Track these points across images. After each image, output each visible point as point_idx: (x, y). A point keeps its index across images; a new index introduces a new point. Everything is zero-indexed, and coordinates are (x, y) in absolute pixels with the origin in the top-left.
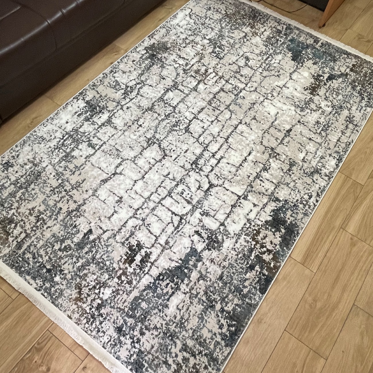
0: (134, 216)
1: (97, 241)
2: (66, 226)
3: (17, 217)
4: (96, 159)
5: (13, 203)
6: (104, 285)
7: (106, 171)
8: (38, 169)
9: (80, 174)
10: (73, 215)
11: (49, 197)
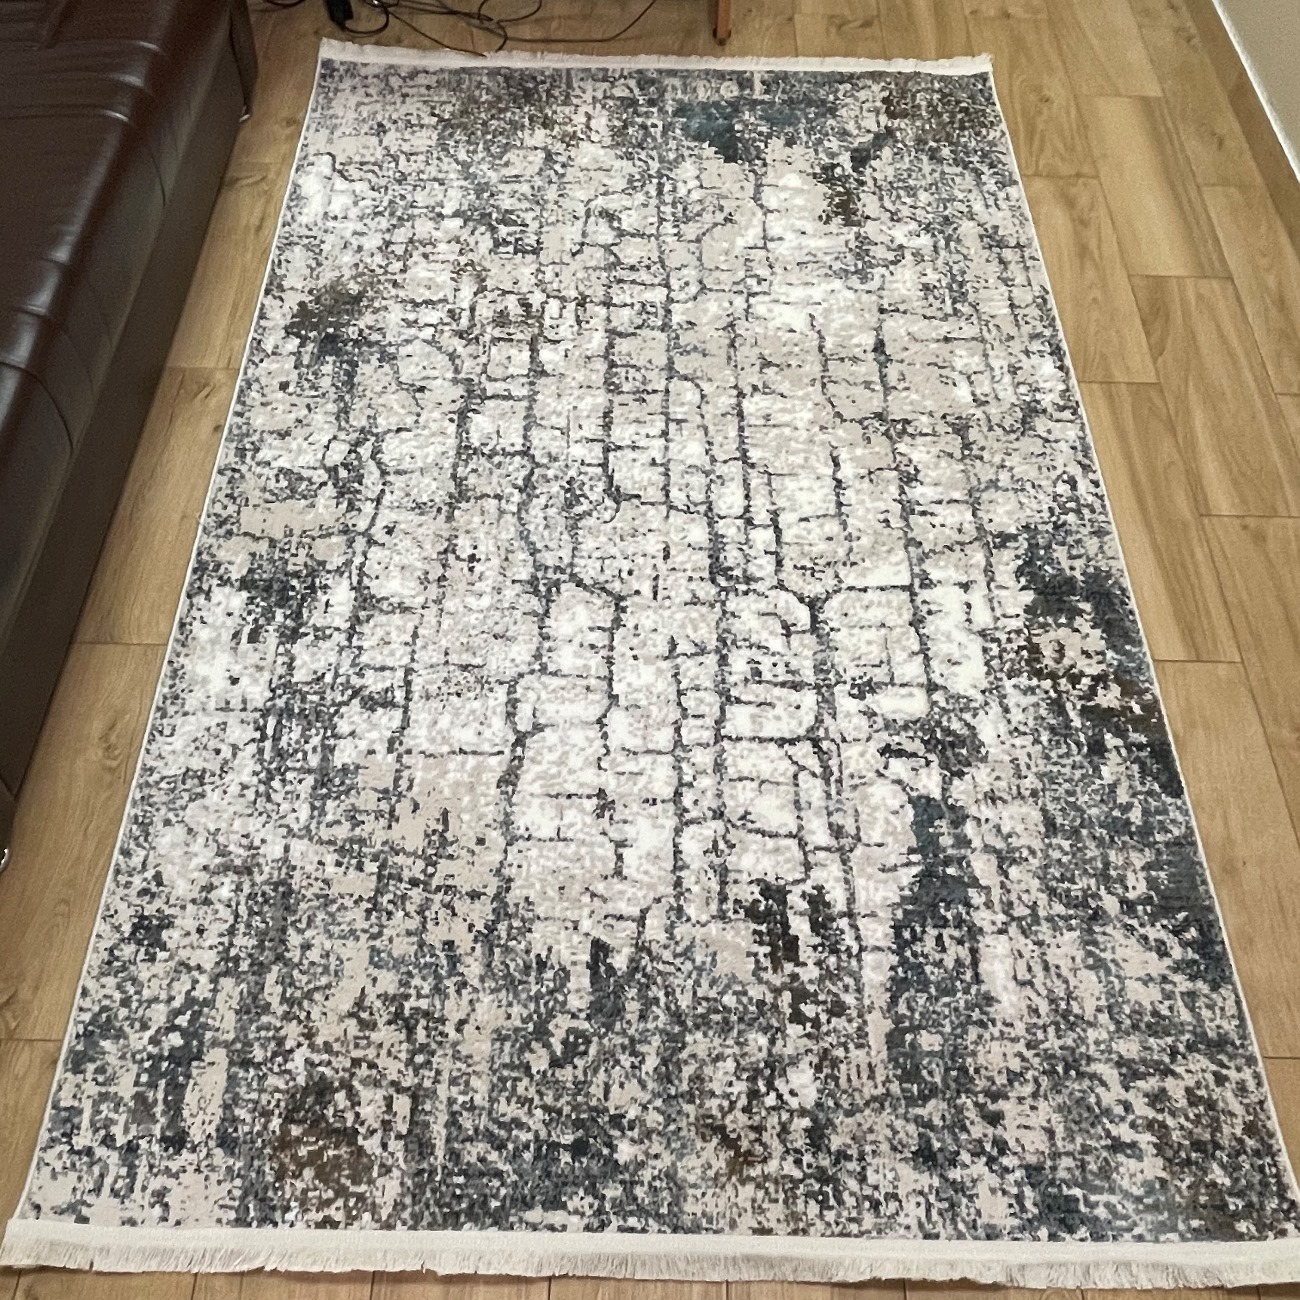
0: (683, 823)
1: (645, 960)
2: (512, 982)
3: (329, 1063)
4: (423, 732)
5: (278, 1030)
6: (776, 1066)
7: (486, 747)
8: (265, 876)
9: (416, 807)
10: (504, 935)
11: (380, 934)
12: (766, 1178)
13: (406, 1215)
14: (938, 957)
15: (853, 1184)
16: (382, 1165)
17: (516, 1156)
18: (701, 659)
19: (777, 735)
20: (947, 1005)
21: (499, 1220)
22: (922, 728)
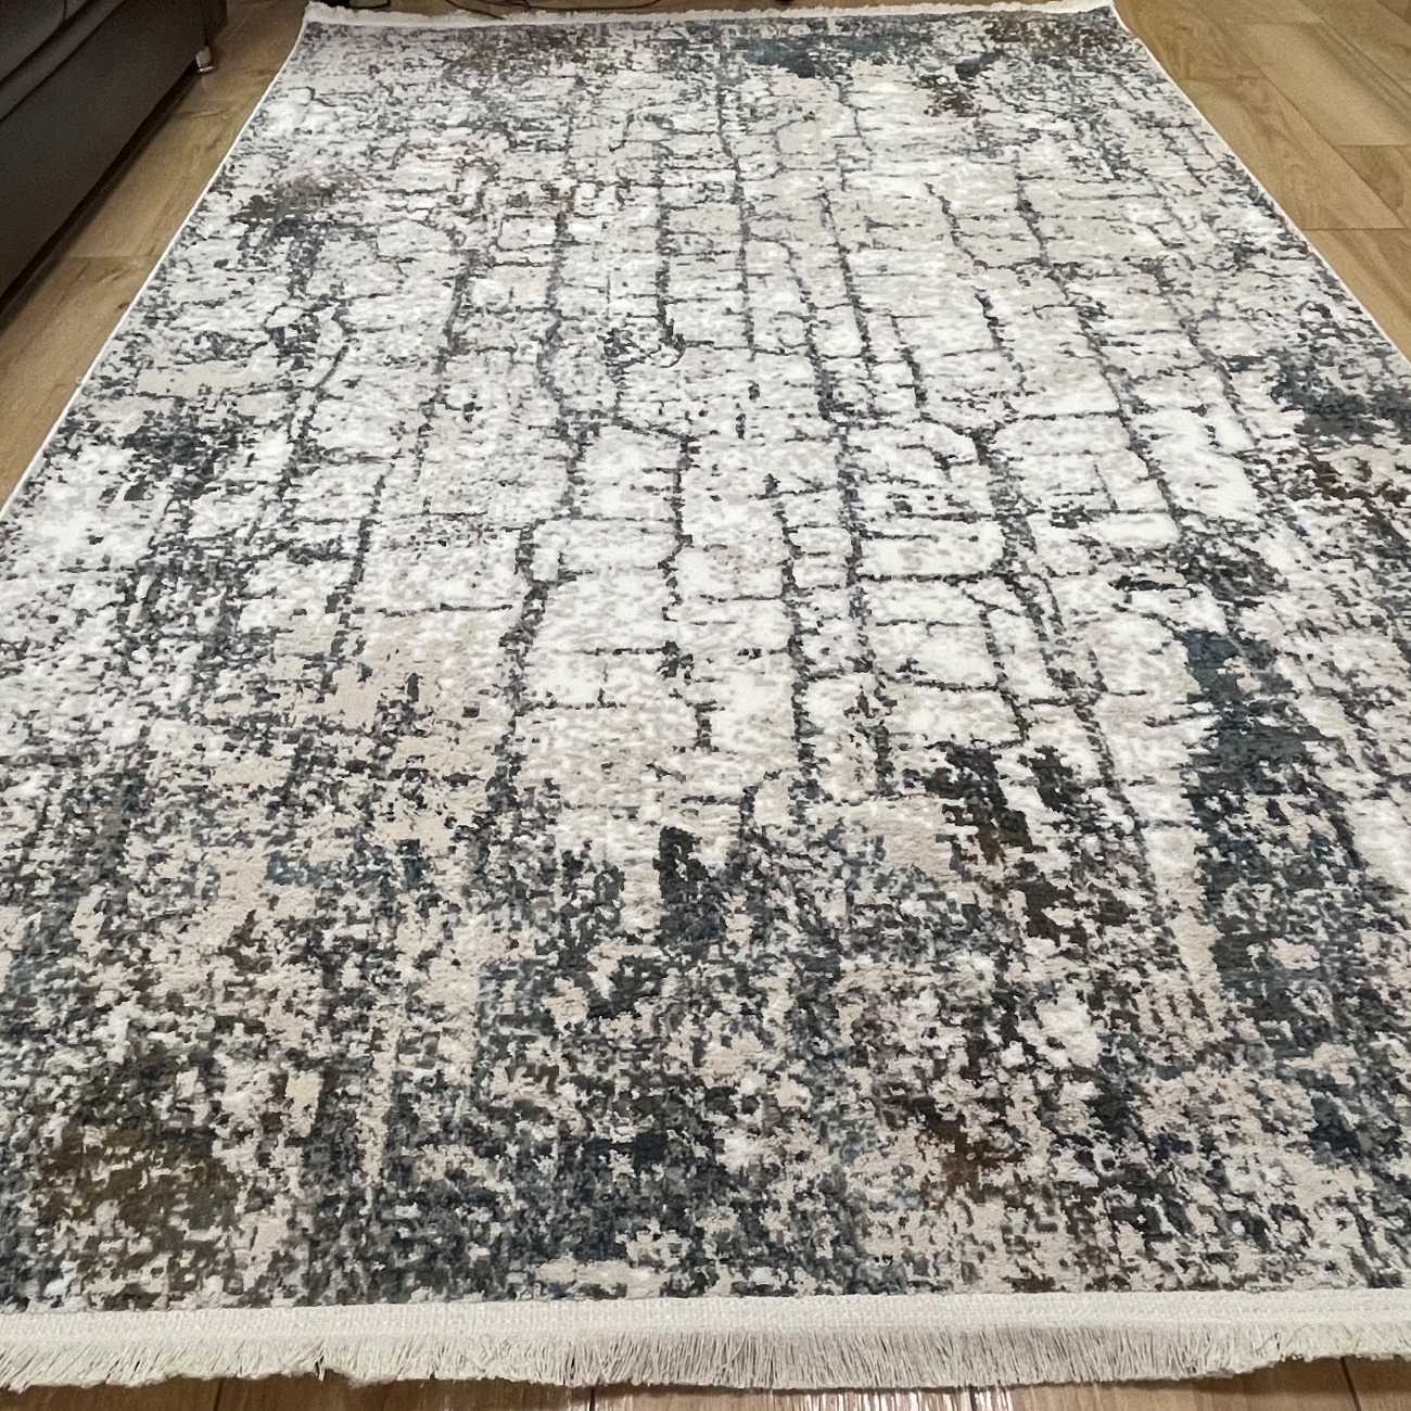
0: (806, 675)
1: (759, 852)
2: (520, 894)
3: (174, 1027)
4: (385, 586)
5: (84, 977)
6: (1012, 1003)
7: (485, 601)
8: (101, 768)
9: (366, 673)
10: (507, 830)
11: (290, 836)
12: (1026, 1186)
13: (294, 1279)
14: (1277, 831)
15: (1201, 1193)
16: (256, 1192)
17: (524, 1164)
18: (815, 496)
19: (947, 572)
20: (1310, 901)
21: (487, 1282)
22: (1175, 555)
